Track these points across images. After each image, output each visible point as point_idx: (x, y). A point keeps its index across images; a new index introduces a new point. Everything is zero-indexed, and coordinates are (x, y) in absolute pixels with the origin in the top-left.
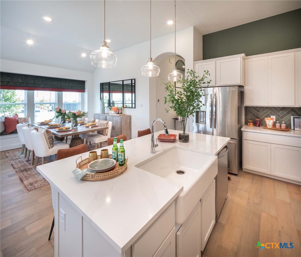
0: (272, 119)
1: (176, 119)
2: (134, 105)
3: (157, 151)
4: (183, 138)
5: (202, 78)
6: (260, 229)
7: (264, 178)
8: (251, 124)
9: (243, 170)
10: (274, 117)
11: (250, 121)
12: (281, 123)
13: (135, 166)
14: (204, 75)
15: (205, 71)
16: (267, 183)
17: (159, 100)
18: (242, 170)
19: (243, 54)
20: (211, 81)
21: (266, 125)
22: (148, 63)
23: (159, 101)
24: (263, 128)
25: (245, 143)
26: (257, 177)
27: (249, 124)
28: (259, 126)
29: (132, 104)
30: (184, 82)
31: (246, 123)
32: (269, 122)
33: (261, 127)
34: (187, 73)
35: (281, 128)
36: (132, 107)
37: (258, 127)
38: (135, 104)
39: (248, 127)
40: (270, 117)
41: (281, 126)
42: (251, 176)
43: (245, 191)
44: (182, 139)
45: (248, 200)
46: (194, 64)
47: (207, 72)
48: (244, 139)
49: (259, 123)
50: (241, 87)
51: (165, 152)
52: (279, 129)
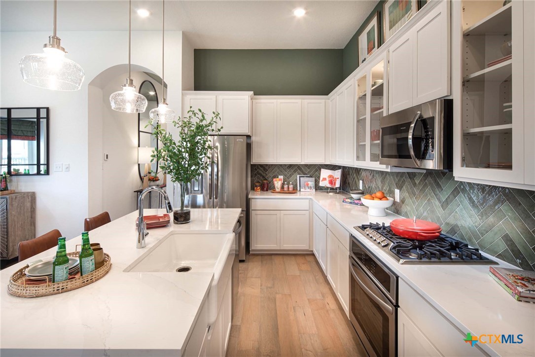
0: (280, 180)
1: (140, 192)
2: (43, 168)
3: (148, 244)
4: (181, 216)
5: (210, 123)
6: (276, 313)
7: (273, 257)
8: (258, 188)
9: (251, 253)
10: (281, 177)
11: (257, 184)
12: (288, 184)
13: (123, 271)
14: (213, 118)
15: (214, 113)
16: (277, 260)
17: (107, 155)
18: (249, 253)
19: (252, 93)
20: (222, 128)
21: (275, 188)
22: (124, 88)
23: (107, 158)
24: (272, 192)
25: (253, 214)
26: (266, 257)
27: (255, 188)
28: (267, 190)
29: (38, 165)
30: (185, 127)
31: (253, 189)
32: (278, 184)
33: (269, 191)
34: (188, 112)
35: (288, 190)
36: (39, 173)
37: (265, 192)
38: (48, 164)
39: (255, 192)
40: (278, 177)
41: (288, 188)
42: (260, 257)
43: (256, 278)
44: (179, 220)
45: (261, 286)
46: (182, 94)
47: (217, 115)
48: (252, 209)
49: (267, 187)
50: (248, 137)
51: (160, 242)
52: (288, 192)
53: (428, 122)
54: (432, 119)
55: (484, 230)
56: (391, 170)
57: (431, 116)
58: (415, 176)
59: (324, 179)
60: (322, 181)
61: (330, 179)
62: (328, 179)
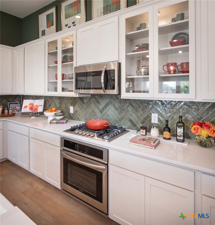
53: (111, 71)
54: (114, 70)
55: (121, 119)
56: (78, 96)
57: (113, 69)
58: (84, 99)
59: (26, 107)
60: (24, 108)
61: (30, 106)
62: (28, 107)
